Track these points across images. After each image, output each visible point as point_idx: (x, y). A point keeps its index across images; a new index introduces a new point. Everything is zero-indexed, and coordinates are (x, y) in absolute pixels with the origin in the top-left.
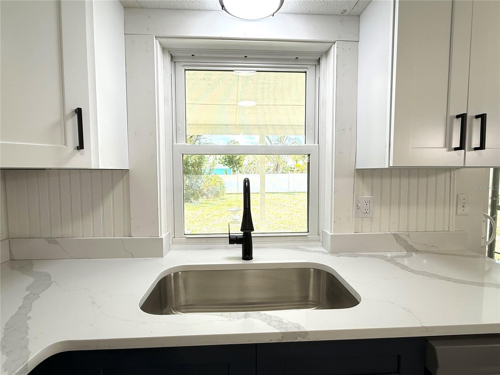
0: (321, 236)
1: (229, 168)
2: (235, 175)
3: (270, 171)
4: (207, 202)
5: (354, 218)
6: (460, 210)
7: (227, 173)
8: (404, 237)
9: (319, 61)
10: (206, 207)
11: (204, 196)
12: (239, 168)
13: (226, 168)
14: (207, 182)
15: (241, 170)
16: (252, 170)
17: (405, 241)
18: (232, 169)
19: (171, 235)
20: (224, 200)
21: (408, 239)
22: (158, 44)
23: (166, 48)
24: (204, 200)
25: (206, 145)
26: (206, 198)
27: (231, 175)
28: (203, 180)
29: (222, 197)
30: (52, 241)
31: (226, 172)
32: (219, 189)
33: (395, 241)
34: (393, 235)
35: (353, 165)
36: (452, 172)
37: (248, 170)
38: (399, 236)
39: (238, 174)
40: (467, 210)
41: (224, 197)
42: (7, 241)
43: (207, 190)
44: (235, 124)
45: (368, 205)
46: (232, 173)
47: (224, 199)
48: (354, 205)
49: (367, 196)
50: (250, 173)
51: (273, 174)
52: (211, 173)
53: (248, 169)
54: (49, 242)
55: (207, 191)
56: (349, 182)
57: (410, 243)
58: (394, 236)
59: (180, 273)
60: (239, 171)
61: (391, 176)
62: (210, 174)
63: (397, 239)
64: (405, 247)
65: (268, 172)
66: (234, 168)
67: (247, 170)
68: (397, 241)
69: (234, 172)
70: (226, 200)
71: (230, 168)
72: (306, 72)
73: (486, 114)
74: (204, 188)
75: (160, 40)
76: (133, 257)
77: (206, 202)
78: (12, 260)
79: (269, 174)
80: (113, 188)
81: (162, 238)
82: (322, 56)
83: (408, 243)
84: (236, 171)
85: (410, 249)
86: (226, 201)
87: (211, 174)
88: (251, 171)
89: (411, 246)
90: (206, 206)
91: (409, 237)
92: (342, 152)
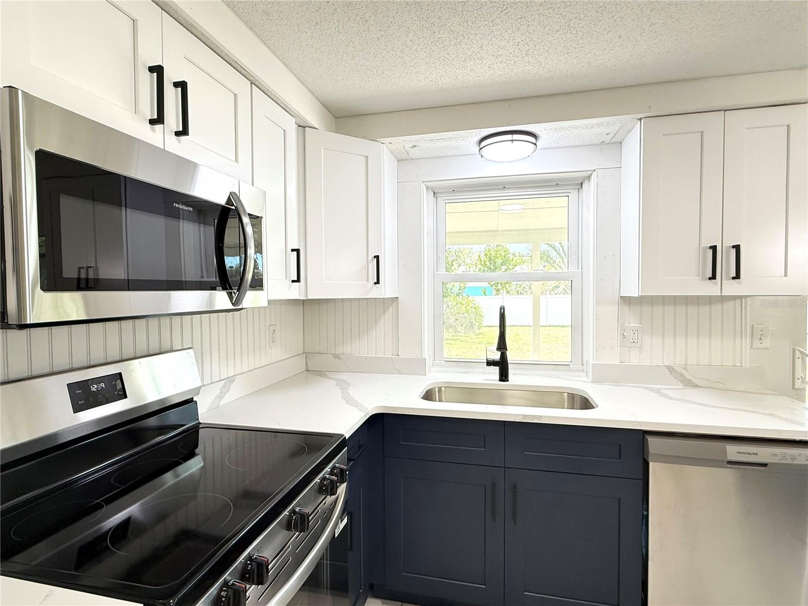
0: (585, 366)
1: (489, 285)
2: (499, 296)
3: (558, 289)
4: (455, 338)
5: (619, 347)
6: (757, 344)
7: (486, 294)
8: (678, 369)
9: (582, 184)
10: (453, 346)
11: (451, 328)
12: (505, 286)
13: (485, 285)
14: (455, 307)
15: (509, 289)
16: (528, 288)
17: (681, 375)
18: (494, 287)
19: (431, 357)
20: (481, 336)
21: (684, 372)
22: (424, 186)
23: (429, 187)
24: (451, 334)
25: (465, 273)
26: (453, 332)
27: (493, 296)
28: (449, 304)
29: (478, 331)
30: (336, 356)
31: (485, 292)
32: (474, 319)
33: (669, 373)
34: (665, 367)
35: (617, 292)
36: (743, 300)
37: (522, 288)
38: (673, 369)
39: (504, 294)
40: (767, 343)
41: (482, 331)
42: (305, 354)
43: (454, 320)
44: (497, 229)
45: (636, 333)
46: (493, 294)
47: (480, 334)
48: (619, 333)
49: (635, 324)
50: (525, 293)
51: (564, 295)
52: (462, 294)
53: (520, 287)
54: (335, 358)
55: (454, 322)
56: (612, 310)
57: (688, 377)
58: (667, 368)
59: (443, 388)
60: (505, 291)
61: (663, 304)
62: (459, 296)
63: (670, 372)
64: (681, 381)
65: (555, 292)
66: (497, 286)
67: (518, 288)
68: (671, 374)
69: (498, 292)
70: (484, 336)
71: (492, 286)
72: (568, 196)
73: (740, 245)
74: (450, 316)
75: (426, 183)
76: (400, 374)
77: (453, 338)
78: (307, 370)
79: (558, 295)
80: (384, 312)
81: (425, 359)
82: (584, 180)
83: (685, 377)
84: (501, 291)
85: (689, 384)
86: (484, 338)
87: (461, 296)
88: (525, 290)
89: (689, 380)
90: (454, 344)
91: (687, 370)
92: (604, 279)
